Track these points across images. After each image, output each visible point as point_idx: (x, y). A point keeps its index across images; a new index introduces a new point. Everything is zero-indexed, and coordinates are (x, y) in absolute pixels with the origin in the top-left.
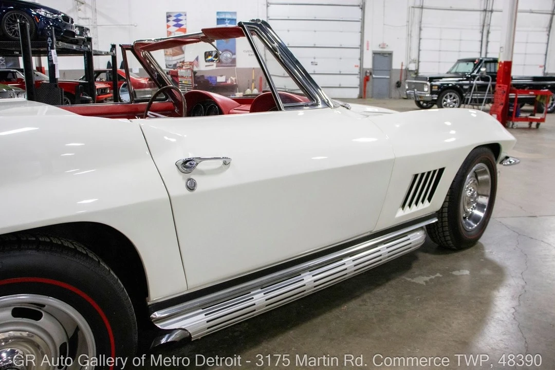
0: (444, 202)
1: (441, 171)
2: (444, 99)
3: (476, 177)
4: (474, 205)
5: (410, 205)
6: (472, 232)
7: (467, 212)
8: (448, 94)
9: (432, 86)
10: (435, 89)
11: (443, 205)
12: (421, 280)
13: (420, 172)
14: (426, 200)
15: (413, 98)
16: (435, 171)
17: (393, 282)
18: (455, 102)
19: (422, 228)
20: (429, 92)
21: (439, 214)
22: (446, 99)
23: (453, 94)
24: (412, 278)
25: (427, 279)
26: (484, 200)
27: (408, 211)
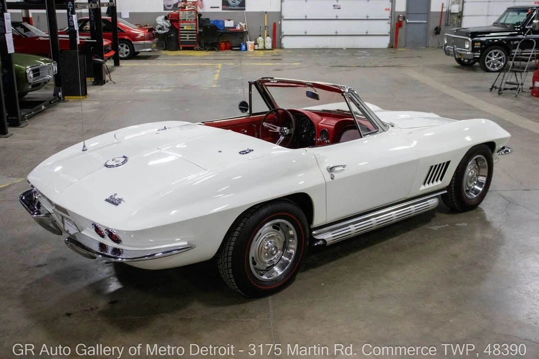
0: (451, 180)
1: (448, 163)
2: (488, 56)
3: (477, 164)
4: (475, 182)
5: (428, 183)
6: (474, 200)
7: (469, 187)
8: (493, 51)
9: (473, 42)
10: (478, 45)
11: (451, 182)
12: (435, 228)
13: (434, 164)
14: (439, 181)
15: (452, 55)
16: (444, 163)
17: (419, 229)
18: (500, 60)
19: (437, 196)
20: (471, 49)
21: (448, 188)
22: (489, 57)
23: (499, 51)
24: (431, 227)
25: (440, 227)
26: (483, 179)
27: (427, 186)
